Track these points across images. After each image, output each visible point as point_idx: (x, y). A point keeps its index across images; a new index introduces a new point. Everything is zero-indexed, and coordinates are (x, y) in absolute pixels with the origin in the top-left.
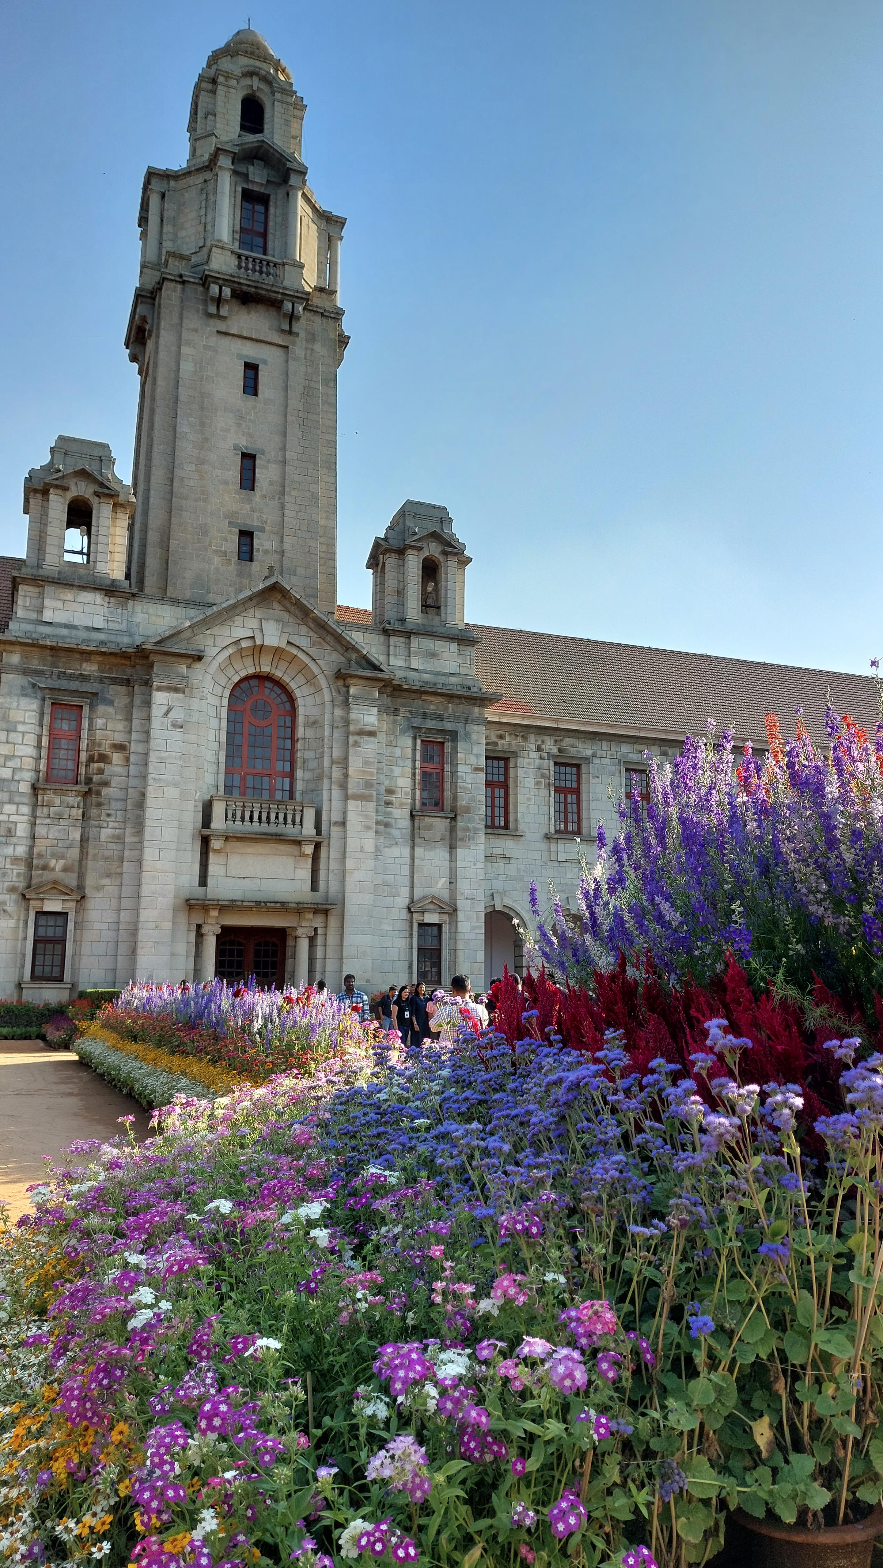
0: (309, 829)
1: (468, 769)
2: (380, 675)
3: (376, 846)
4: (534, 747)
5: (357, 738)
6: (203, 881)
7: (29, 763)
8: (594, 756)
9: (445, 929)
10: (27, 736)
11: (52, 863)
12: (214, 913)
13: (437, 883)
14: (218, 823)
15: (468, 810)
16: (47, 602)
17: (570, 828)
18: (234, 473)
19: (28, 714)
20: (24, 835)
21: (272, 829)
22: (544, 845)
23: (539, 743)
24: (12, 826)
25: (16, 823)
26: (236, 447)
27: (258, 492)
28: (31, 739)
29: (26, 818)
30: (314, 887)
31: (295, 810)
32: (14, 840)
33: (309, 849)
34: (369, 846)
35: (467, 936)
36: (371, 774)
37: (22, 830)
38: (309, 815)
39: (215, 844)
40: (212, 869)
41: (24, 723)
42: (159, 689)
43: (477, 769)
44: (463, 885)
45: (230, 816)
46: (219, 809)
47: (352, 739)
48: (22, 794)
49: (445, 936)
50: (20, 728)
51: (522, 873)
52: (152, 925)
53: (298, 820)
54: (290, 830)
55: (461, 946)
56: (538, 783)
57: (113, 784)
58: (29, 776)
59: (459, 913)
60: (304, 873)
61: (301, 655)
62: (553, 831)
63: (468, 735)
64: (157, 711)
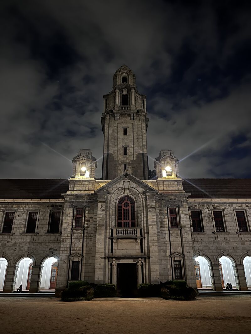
0: (139, 235)
1: (184, 215)
2: (155, 192)
3: (158, 239)
4: (206, 208)
5: (150, 209)
6: (112, 251)
7: (71, 224)
8: (225, 208)
9: (182, 262)
10: (70, 217)
11: (76, 248)
12: (114, 260)
13: (178, 248)
14: (115, 235)
15: (185, 227)
16: (75, 185)
17: (221, 230)
18: (122, 152)
19: (70, 212)
20: (69, 242)
21: (129, 236)
22: (213, 236)
23: (207, 206)
24: (66, 239)
25: (67, 239)
26: (122, 146)
27: (128, 155)
28: (71, 218)
29: (69, 237)
30: (142, 251)
31: (134, 230)
32: (67, 243)
33: (139, 241)
34: (156, 239)
35: (189, 264)
36: (154, 219)
37: (69, 240)
38: (139, 231)
39: (114, 241)
40: (114, 248)
41: (70, 214)
42: (99, 202)
43: (186, 215)
44: (185, 248)
45: (118, 233)
46: (115, 231)
47: (148, 210)
48: (69, 231)
49: (182, 264)
50: (69, 215)
51: (208, 244)
52: (99, 264)
53: (136, 233)
54: (134, 236)
55: (187, 267)
56: (209, 218)
57: (90, 227)
58: (70, 227)
59: (185, 257)
60: (139, 248)
61: (134, 190)
62: (215, 231)
63: (182, 205)
64: (99, 208)
